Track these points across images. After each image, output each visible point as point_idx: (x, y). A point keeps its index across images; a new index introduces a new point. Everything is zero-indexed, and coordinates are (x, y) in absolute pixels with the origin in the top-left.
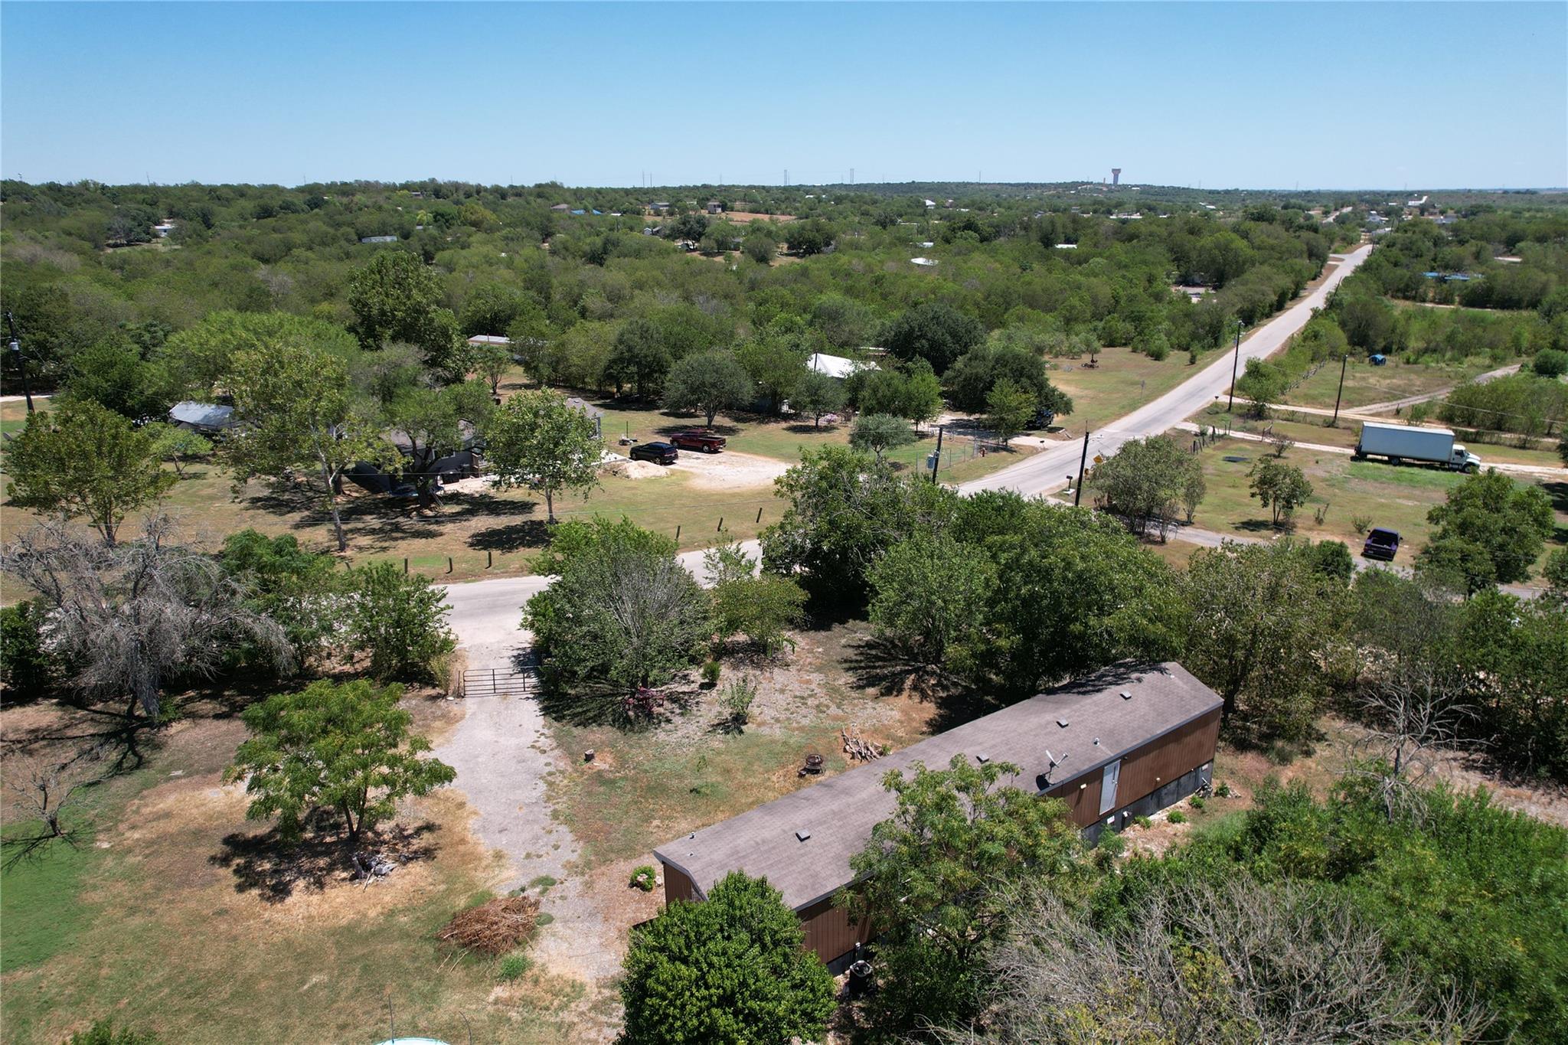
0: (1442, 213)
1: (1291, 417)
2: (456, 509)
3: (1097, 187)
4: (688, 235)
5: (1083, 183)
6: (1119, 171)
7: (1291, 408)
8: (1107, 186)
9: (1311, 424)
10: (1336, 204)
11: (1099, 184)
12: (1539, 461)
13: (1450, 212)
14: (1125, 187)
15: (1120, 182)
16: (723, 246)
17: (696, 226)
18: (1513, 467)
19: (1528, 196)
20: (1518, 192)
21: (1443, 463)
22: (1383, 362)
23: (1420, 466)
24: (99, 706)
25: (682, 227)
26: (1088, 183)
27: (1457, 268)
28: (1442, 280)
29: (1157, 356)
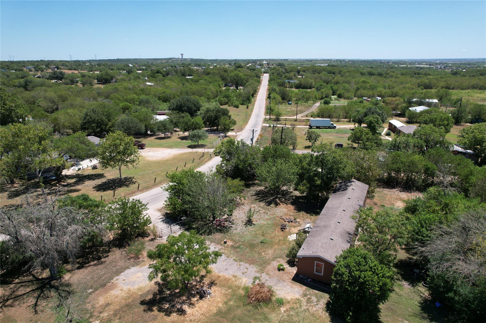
0: (273, 65)
1: (286, 120)
2: (74, 180)
3: (177, 59)
4: (56, 78)
5: (173, 58)
6: (183, 54)
7: (285, 117)
8: (180, 59)
9: (291, 121)
10: (247, 63)
11: (178, 58)
12: (344, 124)
13: (274, 65)
14: (185, 59)
15: (184, 58)
16: (73, 82)
17: (59, 75)
18: (341, 126)
19: (286, 61)
20: (284, 60)
21: (329, 127)
22: (291, 104)
23: (325, 128)
24: (17, 281)
25: (53, 75)
26: (174, 58)
27: (291, 79)
28: (289, 82)
29: (237, 107)
